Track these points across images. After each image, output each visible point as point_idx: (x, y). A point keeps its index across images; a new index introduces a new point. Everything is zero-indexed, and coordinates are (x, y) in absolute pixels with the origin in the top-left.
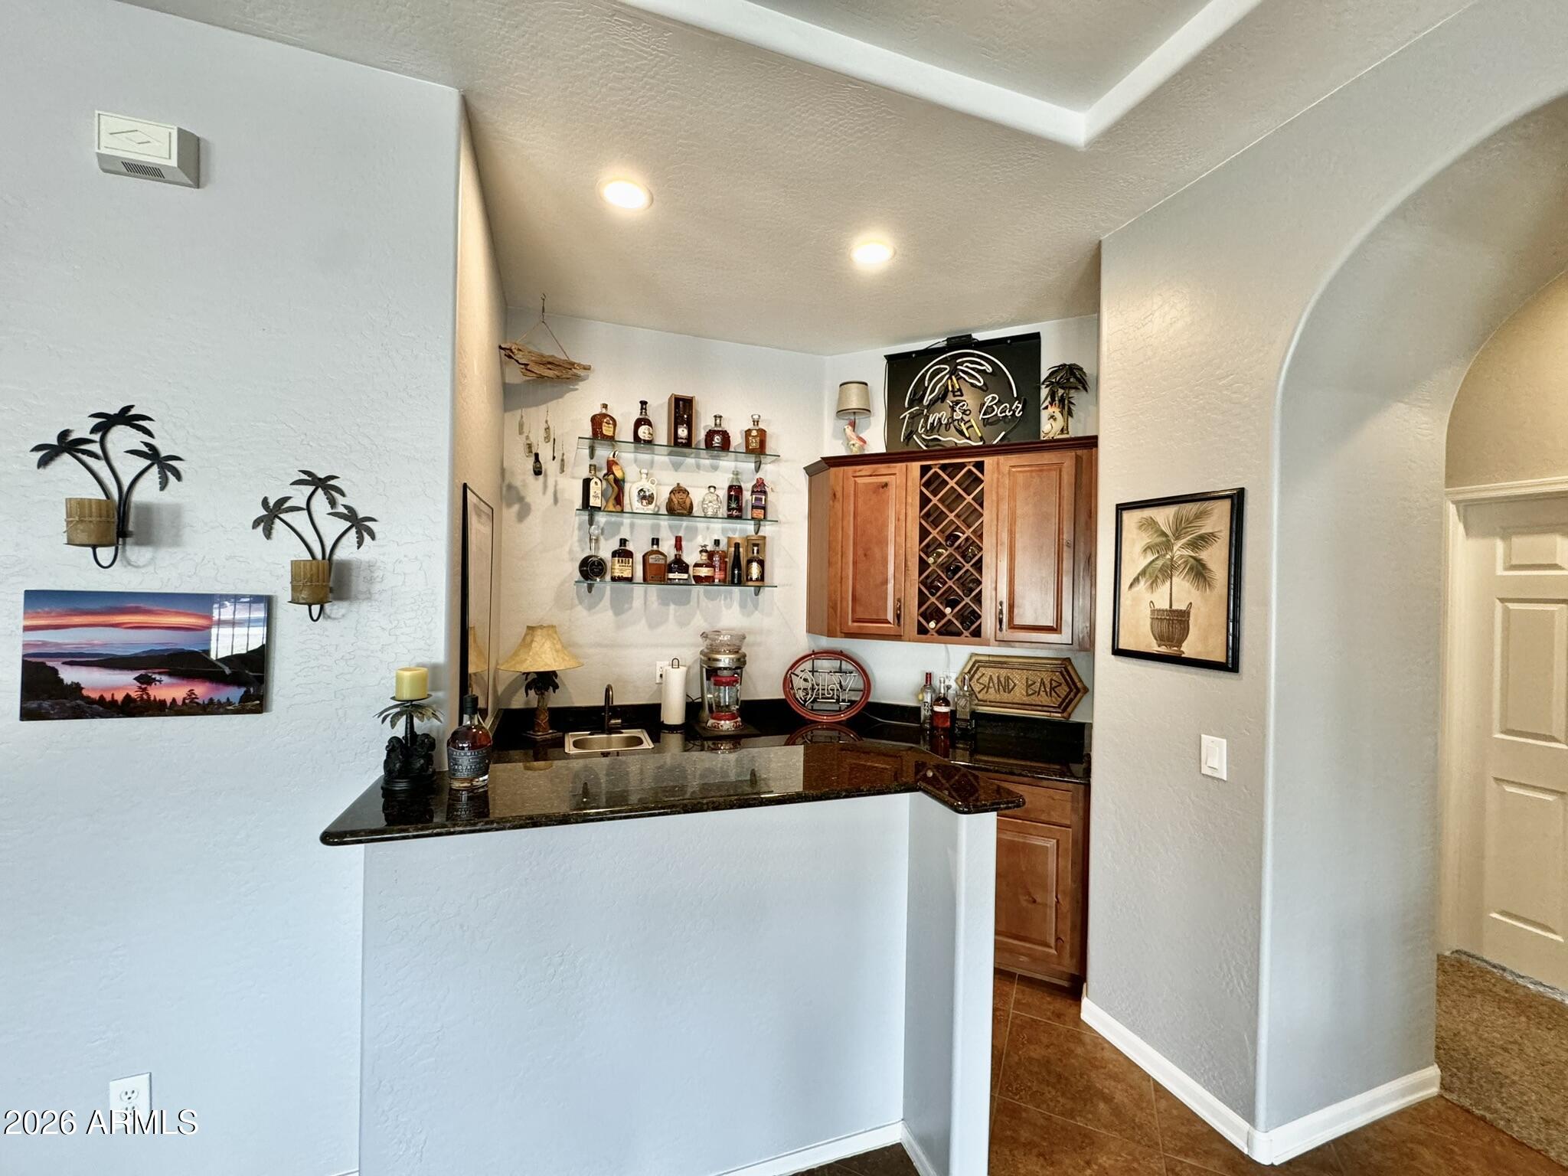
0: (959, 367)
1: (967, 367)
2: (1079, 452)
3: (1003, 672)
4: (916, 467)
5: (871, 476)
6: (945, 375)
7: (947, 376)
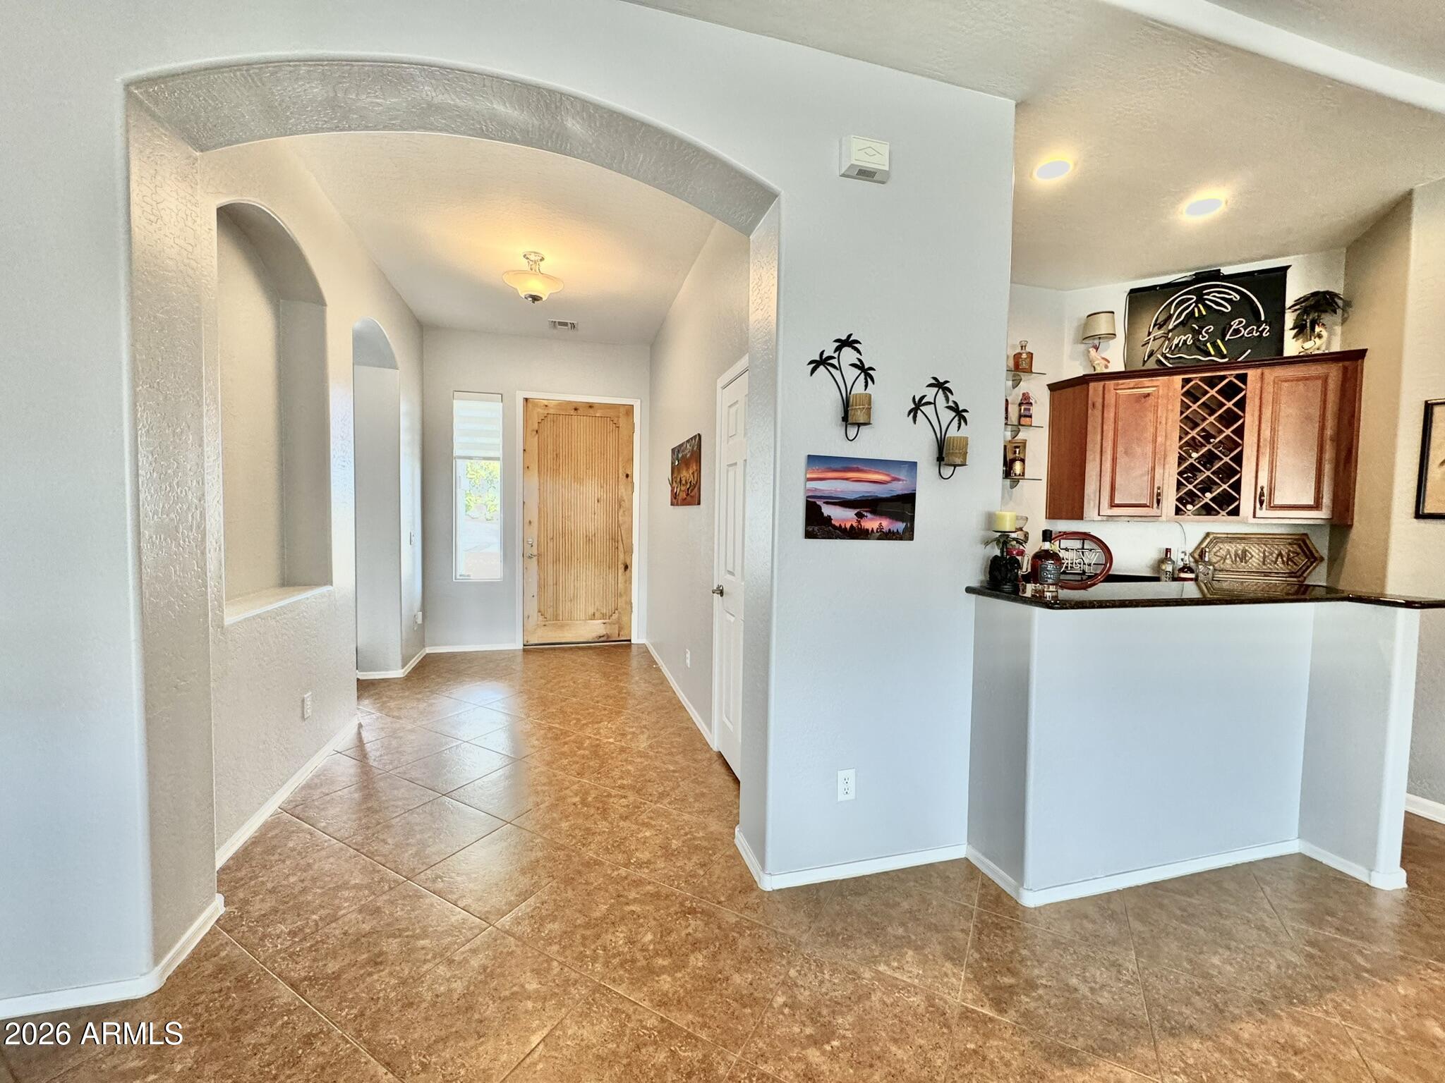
0: (1206, 297)
1: (1214, 296)
2: (1347, 363)
3: (1240, 547)
4: (1178, 379)
5: (1133, 388)
6: (1191, 304)
7: (1194, 304)
